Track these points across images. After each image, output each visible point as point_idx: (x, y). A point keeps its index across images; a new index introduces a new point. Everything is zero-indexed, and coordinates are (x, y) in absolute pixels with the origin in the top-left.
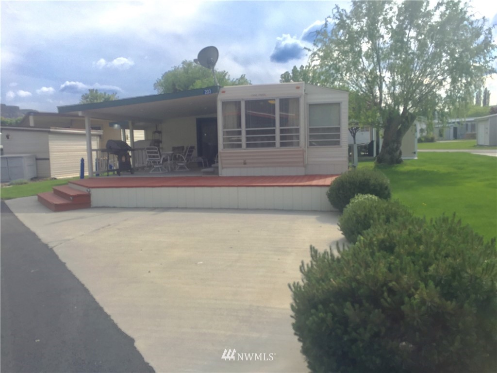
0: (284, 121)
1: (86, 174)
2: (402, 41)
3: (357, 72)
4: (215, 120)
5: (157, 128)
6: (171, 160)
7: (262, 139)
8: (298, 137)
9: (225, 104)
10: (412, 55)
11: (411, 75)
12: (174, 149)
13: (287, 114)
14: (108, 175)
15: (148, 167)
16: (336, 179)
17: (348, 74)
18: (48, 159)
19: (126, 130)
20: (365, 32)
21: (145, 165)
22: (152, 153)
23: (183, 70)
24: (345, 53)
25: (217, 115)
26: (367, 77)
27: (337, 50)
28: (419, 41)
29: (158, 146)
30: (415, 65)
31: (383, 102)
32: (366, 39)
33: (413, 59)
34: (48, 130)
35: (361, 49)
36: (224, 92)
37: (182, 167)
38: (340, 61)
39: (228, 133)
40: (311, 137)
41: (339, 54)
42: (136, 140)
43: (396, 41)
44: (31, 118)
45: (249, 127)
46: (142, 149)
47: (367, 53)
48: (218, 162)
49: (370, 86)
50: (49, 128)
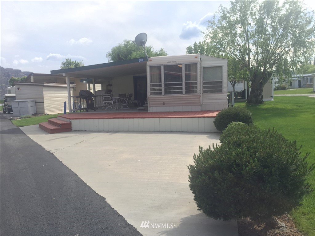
0: (188, 77)
1: (67, 111)
2: (262, 27)
3: (234, 46)
4: (145, 77)
5: (109, 83)
6: (118, 102)
7: (174, 89)
8: (196, 87)
9: (151, 67)
10: (268, 36)
11: (268, 48)
12: (120, 95)
13: (189, 73)
14: (80, 112)
15: (104, 106)
16: (219, 113)
17: (228, 48)
18: (43, 102)
19: (90, 84)
20: (239, 21)
21: (102, 105)
22: (107, 98)
23: (124, 46)
24: (226, 35)
25: (146, 74)
26: (240, 50)
27: (221, 33)
28: (273, 26)
29: (110, 94)
30: (271, 42)
31: (251, 65)
32: (239, 26)
33: (269, 38)
34: (43, 84)
35: (236, 32)
36: (151, 60)
37: (125, 107)
38: (223, 40)
39: (153, 85)
40: (204, 87)
41: (222, 35)
42: (96, 90)
43: (259, 27)
44: (32, 77)
45: (166, 82)
46: (100, 96)
47: (240, 34)
48: (147, 103)
49: (242, 55)
50: (44, 83)
